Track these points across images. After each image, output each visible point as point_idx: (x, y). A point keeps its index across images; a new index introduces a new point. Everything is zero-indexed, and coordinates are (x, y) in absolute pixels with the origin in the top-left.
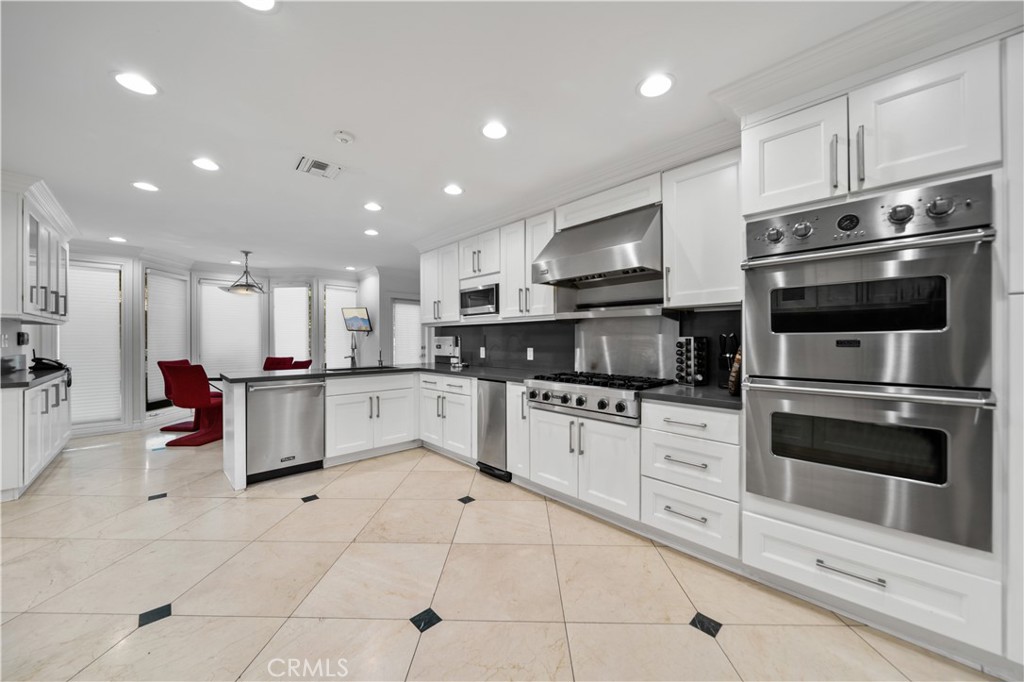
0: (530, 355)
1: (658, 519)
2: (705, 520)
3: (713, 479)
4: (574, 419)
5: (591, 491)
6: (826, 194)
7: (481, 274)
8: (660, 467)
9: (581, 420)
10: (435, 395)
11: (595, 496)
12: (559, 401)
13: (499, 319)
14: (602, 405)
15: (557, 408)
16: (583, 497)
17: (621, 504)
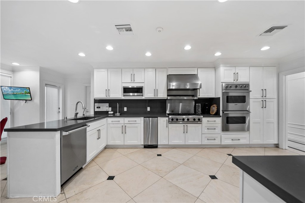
0: (149, 109)
1: (206, 142)
2: (215, 139)
3: (216, 131)
4: (184, 124)
5: (189, 141)
6: (233, 81)
7: (134, 82)
8: (206, 131)
9: (186, 124)
10: (121, 126)
11: (190, 142)
12: (182, 120)
13: (143, 98)
14: (194, 120)
15: (181, 123)
16: (186, 143)
17: (197, 142)
